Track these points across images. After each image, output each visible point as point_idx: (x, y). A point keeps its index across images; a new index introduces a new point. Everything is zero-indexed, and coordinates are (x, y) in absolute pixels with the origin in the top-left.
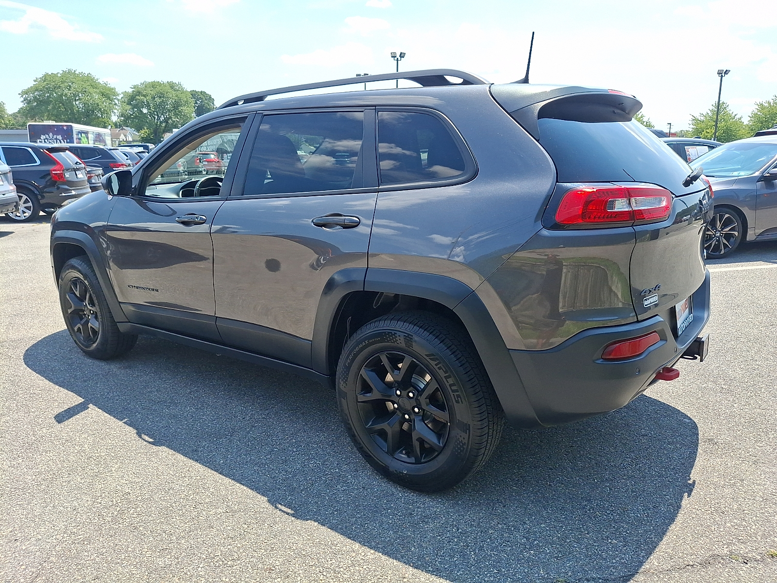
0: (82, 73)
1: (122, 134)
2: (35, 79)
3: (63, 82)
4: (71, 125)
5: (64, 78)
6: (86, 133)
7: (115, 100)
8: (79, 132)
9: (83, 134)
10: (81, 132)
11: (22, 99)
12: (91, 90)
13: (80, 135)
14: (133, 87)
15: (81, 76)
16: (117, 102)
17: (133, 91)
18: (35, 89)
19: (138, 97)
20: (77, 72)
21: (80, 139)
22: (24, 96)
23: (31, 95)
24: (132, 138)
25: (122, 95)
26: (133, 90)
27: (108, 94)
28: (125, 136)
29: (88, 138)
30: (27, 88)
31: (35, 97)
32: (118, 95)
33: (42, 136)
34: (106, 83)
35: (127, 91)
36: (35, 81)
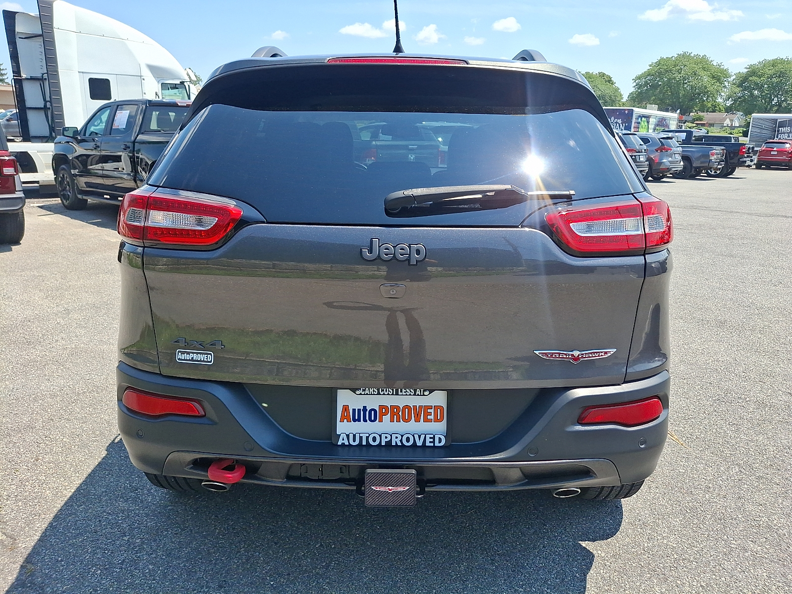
0: (698, 55)
1: (728, 119)
2: (651, 63)
3: (675, 66)
4: (633, 110)
5: (677, 62)
6: (648, 117)
7: (725, 82)
8: (639, 116)
9: (643, 119)
10: (642, 116)
11: (635, 84)
12: (702, 73)
13: (640, 119)
14: (748, 67)
15: (695, 58)
16: (726, 84)
17: (748, 72)
18: (648, 74)
19: (750, 78)
20: (692, 55)
21: (639, 123)
22: (637, 82)
23: (644, 80)
24: (739, 123)
25: (734, 77)
26: (748, 70)
27: (719, 76)
28: (732, 121)
29: (648, 122)
30: (641, 73)
31: (646, 82)
32: (730, 76)
33: (620, 120)
34: (720, 64)
35: (741, 72)
36: (650, 66)
